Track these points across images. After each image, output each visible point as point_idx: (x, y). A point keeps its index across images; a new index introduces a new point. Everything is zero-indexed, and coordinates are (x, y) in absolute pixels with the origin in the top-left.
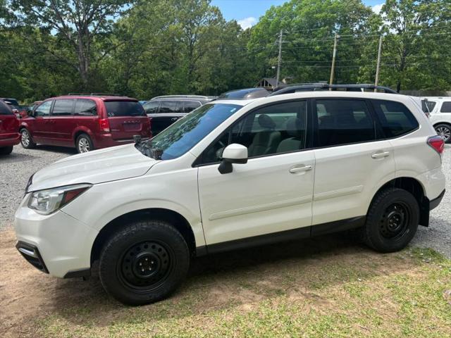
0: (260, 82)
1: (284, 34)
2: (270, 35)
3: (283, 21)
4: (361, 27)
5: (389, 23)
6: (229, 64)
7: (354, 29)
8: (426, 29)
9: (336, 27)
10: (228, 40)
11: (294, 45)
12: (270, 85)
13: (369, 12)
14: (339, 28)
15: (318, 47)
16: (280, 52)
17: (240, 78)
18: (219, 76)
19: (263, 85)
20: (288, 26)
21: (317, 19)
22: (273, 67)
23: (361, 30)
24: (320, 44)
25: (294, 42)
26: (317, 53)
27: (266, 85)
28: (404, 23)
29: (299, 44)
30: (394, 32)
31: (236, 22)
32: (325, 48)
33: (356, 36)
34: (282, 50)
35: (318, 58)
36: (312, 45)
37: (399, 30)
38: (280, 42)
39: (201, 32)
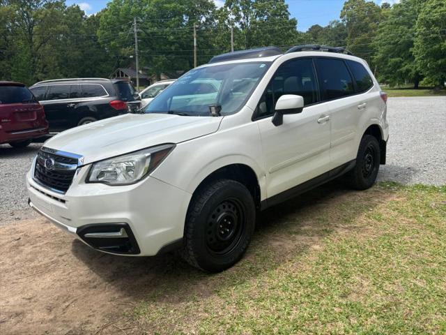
0: (115, 72)
1: (137, 22)
2: (122, 23)
3: (133, 9)
4: (207, 20)
5: (234, 17)
6: (76, 53)
7: (202, 22)
8: (263, 24)
9: (184, 18)
10: (71, 27)
11: (148, 34)
12: (126, 76)
13: (213, 6)
14: (187, 20)
15: (172, 37)
16: (136, 41)
17: (91, 68)
18: (67, 66)
19: (118, 76)
20: (139, 14)
21: (167, 9)
22: (131, 57)
23: (208, 23)
24: (173, 33)
25: (149, 31)
26: (172, 43)
27: (122, 76)
28: (244, 18)
29: (153, 34)
30: (237, 25)
31: (78, 7)
32: (179, 38)
33: (204, 28)
34: (138, 39)
35: (173, 48)
36: (166, 35)
37: (241, 23)
38: (135, 30)
39: (42, 16)
